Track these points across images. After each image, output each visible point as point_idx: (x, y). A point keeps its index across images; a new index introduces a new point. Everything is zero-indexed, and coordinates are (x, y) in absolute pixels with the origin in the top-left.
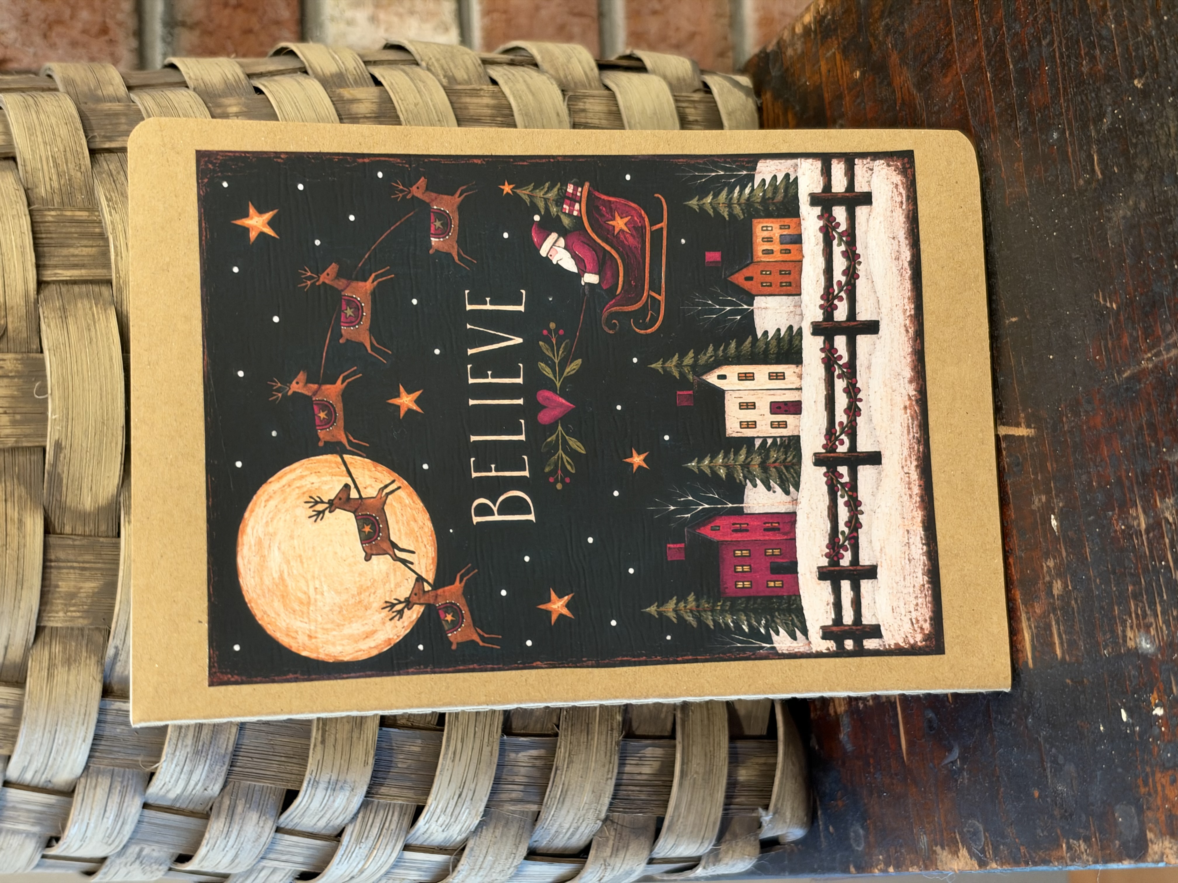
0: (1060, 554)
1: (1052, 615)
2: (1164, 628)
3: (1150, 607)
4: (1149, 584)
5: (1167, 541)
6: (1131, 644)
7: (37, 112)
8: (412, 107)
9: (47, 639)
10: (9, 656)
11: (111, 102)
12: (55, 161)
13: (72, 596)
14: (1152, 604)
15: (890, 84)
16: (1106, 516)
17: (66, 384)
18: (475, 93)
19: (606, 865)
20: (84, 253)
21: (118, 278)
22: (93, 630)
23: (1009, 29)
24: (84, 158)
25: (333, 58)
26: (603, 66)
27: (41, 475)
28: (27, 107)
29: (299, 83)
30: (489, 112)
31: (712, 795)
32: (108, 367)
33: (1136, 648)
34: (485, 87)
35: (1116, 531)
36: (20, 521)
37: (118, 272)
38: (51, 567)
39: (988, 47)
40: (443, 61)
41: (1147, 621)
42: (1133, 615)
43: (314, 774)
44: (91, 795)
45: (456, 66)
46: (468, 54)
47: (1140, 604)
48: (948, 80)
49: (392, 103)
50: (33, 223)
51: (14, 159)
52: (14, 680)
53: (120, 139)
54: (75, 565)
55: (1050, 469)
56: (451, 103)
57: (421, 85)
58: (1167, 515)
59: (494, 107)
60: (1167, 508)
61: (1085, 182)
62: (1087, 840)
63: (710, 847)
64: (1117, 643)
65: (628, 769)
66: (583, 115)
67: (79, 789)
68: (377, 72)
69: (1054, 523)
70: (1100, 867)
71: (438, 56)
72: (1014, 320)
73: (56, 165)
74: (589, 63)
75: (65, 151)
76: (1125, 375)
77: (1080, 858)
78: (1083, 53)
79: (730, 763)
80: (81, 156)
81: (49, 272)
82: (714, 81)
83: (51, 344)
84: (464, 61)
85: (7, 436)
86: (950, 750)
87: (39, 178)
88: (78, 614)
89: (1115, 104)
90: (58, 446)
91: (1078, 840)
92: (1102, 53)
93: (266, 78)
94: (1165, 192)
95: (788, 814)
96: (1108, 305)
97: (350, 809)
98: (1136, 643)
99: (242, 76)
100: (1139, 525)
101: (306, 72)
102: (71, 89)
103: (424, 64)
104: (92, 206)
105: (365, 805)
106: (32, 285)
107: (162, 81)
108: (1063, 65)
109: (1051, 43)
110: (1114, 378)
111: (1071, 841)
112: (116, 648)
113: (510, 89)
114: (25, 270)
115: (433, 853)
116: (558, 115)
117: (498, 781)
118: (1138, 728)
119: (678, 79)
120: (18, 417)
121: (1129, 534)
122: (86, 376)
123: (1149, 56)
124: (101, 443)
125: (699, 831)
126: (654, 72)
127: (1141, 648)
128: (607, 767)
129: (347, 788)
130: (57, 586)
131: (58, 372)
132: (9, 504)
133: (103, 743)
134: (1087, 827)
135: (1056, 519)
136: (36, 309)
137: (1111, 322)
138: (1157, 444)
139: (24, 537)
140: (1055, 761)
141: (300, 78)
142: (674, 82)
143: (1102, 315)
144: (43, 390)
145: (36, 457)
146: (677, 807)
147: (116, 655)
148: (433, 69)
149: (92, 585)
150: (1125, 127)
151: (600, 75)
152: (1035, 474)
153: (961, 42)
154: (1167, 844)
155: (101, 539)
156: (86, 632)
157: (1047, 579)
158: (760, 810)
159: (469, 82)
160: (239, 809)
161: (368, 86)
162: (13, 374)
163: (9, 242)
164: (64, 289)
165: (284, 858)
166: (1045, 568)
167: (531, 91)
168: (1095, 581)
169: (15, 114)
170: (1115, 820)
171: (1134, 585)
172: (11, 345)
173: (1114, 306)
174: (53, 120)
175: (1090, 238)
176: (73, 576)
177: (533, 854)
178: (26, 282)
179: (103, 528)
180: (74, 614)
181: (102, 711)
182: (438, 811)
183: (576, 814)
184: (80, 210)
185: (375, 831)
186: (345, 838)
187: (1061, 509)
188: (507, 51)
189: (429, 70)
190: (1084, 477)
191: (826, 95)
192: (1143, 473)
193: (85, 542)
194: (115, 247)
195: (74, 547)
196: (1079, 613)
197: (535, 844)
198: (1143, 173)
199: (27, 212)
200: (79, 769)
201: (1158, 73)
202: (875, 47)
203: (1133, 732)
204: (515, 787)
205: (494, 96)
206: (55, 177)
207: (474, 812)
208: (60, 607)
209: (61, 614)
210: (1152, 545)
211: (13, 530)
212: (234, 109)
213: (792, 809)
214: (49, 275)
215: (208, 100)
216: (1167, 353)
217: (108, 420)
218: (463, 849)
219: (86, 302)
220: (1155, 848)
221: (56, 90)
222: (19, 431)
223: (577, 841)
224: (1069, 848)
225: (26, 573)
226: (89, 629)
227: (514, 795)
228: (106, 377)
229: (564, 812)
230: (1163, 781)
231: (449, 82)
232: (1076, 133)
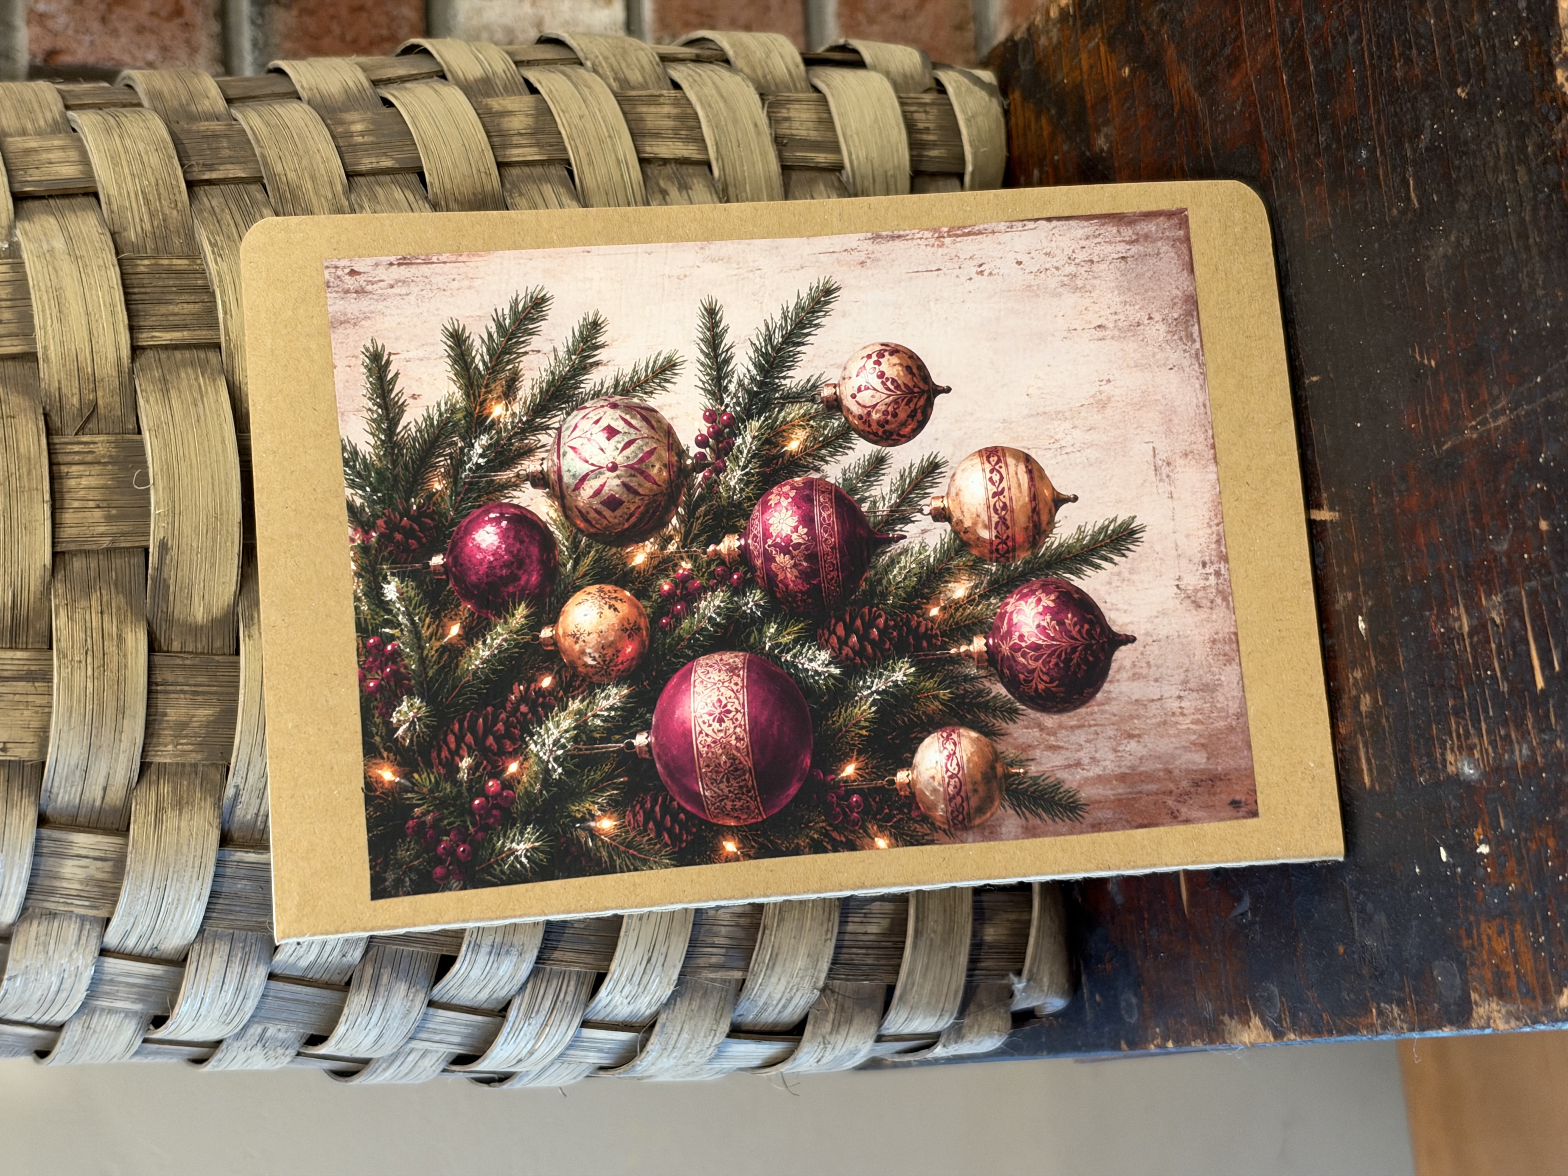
0: (1370, 663)
1: (1359, 736)
2: (1490, 750)
3: (1473, 726)
4: (1472, 698)
5: (1493, 646)
6: (1451, 769)
7: (121, 137)
8: (576, 120)
9: (154, 778)
10: (107, 799)
11: (207, 120)
12: (145, 198)
13: (182, 725)
14: (1476, 722)
15: (1165, 85)
16: (1422, 616)
17: (171, 473)
18: (654, 100)
19: (825, 1043)
20: (185, 311)
21: (228, 341)
22: (207, 766)
23: (1309, 21)
24: (180, 192)
25: (477, 58)
26: (811, 61)
27: (142, 581)
28: (108, 130)
29: (436, 91)
30: (670, 123)
31: (953, 958)
32: (220, 451)
33: (1457, 775)
34: (665, 92)
35: (1434, 635)
36: (120, 637)
37: (227, 334)
38: (157, 692)
39: (1283, 43)
40: (612, 60)
41: (1469, 742)
42: (1454, 735)
43: (474, 936)
44: (207, 964)
45: (628, 66)
46: (642, 49)
47: (1463, 722)
48: (1235, 82)
49: (552, 115)
50: (123, 274)
51: (96, 195)
52: (115, 826)
53: (221, 167)
54: (186, 688)
55: (1357, 559)
56: (624, 113)
57: (586, 91)
58: (1494, 615)
59: (677, 118)
60: (1494, 607)
61: (1399, 212)
62: (1401, 1003)
63: (951, 1021)
64: (1435, 769)
65: (850, 928)
66: (786, 124)
67: (193, 957)
68: (532, 75)
69: (1362, 625)
70: (1416, 1035)
71: (607, 53)
72: (1315, 379)
73: (147, 202)
74: (793, 58)
75: (157, 185)
76: (1445, 448)
77: (1393, 1025)
78: (1396, 53)
79: (974, 920)
80: (176, 191)
81: (144, 335)
82: (950, 79)
83: (151, 424)
84: (638, 60)
85: (102, 535)
86: (1239, 899)
87: (127, 218)
88: (190, 747)
89: (1434, 117)
90: (163, 547)
91: (1390, 1002)
92: (1419, 54)
93: (395, 85)
94: (1494, 225)
95: (1046, 980)
96: (1426, 362)
97: (516, 978)
98: (1457, 768)
99: (366, 84)
100: (1461, 627)
101: (443, 77)
102: (159, 107)
103: (589, 64)
104: (194, 252)
105: (535, 972)
106: (126, 352)
107: (268, 91)
108: (1372, 66)
109: (1359, 40)
110: (1432, 450)
111: (1382, 1005)
112: (237, 787)
113: (697, 94)
114: (115, 332)
115: (616, 1030)
116: (756, 125)
117: (694, 944)
118: (1459, 870)
119: (905, 76)
120: (114, 512)
121: (1449, 638)
122: (194, 461)
123: (1474, 59)
124: (214, 540)
125: (938, 1002)
126: (875, 68)
127: (1463, 773)
128: (825, 925)
129: (514, 952)
130: (165, 714)
131: (161, 458)
132: (106, 617)
133: (221, 901)
134: (1401, 989)
135: (1363, 620)
136: (132, 380)
137: (1429, 383)
138: (1483, 529)
139: (125, 656)
140: (1362, 910)
141: (439, 86)
142: (900, 80)
143: (1418, 375)
144: (144, 479)
145: (138, 560)
146: (911, 973)
147: (237, 795)
148: (601, 71)
149: (206, 712)
150: (1446, 145)
151: (807, 71)
152: (1340, 566)
153: (1253, 36)
154: (1494, 1006)
155: (217, 658)
156: (200, 768)
157: (1354, 693)
158: (1012, 976)
159: (644, 86)
160: (385, 979)
161: (521, 94)
162: (106, 460)
163: (95, 298)
164: (163, 356)
165: (437, 1038)
166: (1351, 680)
167: (722, 97)
168: (1409, 694)
169: (95, 140)
170: (1434, 979)
171: (1454, 698)
172: (102, 425)
173: (1433, 363)
174: (141, 146)
175: (1405, 280)
176: (183, 702)
177: (737, 1032)
178: (118, 349)
179: (218, 644)
180: (186, 747)
181: (220, 863)
182: (623, 979)
183: (788, 983)
184: (179, 258)
185: (547, 1004)
186: (512, 1013)
187: (1370, 609)
188: (690, 43)
189: (595, 71)
190: (1398, 571)
191: (1088, 97)
192: (1466, 566)
193: (197, 661)
194: (223, 302)
195: (184, 667)
196: (1390, 735)
197: (740, 1019)
198: (1466, 202)
199: (116, 262)
200: (192, 934)
201: (1485, 80)
202: (1147, 39)
203: (1454, 873)
204: (715, 950)
205: (676, 103)
206: (146, 218)
207: (665, 981)
208: (169, 739)
209: (170, 747)
210: (1476, 651)
211: (111, 648)
212: (358, 127)
213: (1051, 974)
214: (146, 338)
215: (325, 115)
216: (1494, 421)
217: (221, 514)
218: (653, 1026)
219: (190, 371)
220: (1480, 1011)
221: (140, 105)
222: (115, 529)
223: (791, 1014)
224: (1380, 1013)
225: (128, 699)
226: (204, 765)
227: (714, 960)
228: (218, 462)
229: (774, 980)
230: (1490, 932)
231: (622, 88)
232: (1388, 151)
